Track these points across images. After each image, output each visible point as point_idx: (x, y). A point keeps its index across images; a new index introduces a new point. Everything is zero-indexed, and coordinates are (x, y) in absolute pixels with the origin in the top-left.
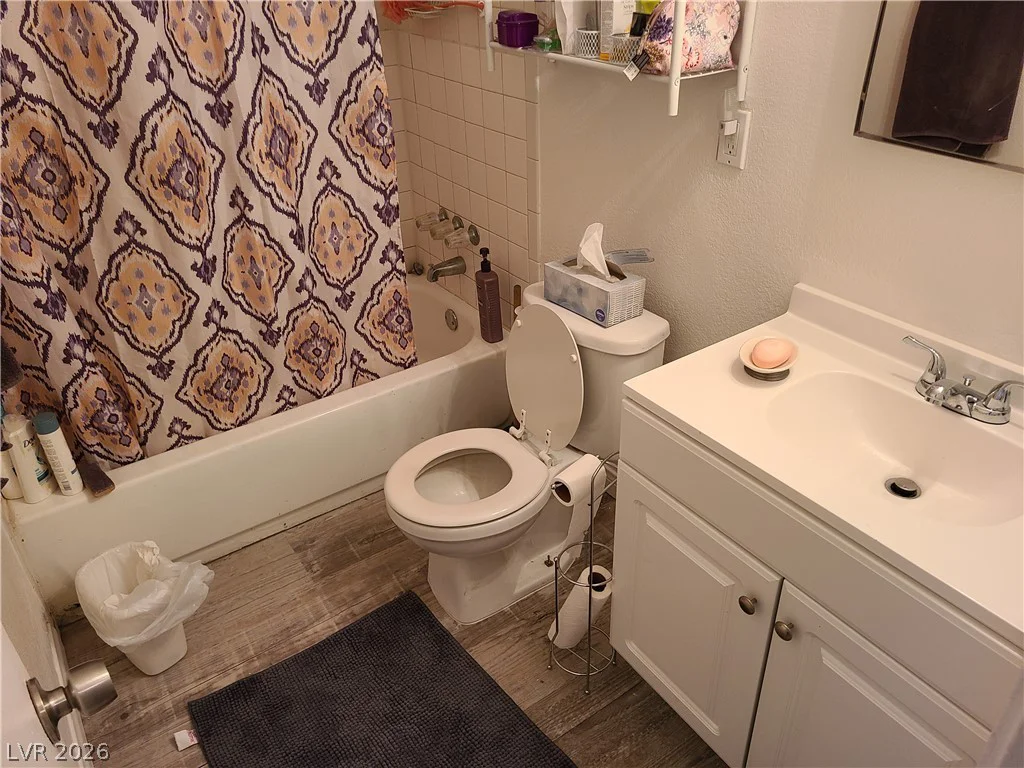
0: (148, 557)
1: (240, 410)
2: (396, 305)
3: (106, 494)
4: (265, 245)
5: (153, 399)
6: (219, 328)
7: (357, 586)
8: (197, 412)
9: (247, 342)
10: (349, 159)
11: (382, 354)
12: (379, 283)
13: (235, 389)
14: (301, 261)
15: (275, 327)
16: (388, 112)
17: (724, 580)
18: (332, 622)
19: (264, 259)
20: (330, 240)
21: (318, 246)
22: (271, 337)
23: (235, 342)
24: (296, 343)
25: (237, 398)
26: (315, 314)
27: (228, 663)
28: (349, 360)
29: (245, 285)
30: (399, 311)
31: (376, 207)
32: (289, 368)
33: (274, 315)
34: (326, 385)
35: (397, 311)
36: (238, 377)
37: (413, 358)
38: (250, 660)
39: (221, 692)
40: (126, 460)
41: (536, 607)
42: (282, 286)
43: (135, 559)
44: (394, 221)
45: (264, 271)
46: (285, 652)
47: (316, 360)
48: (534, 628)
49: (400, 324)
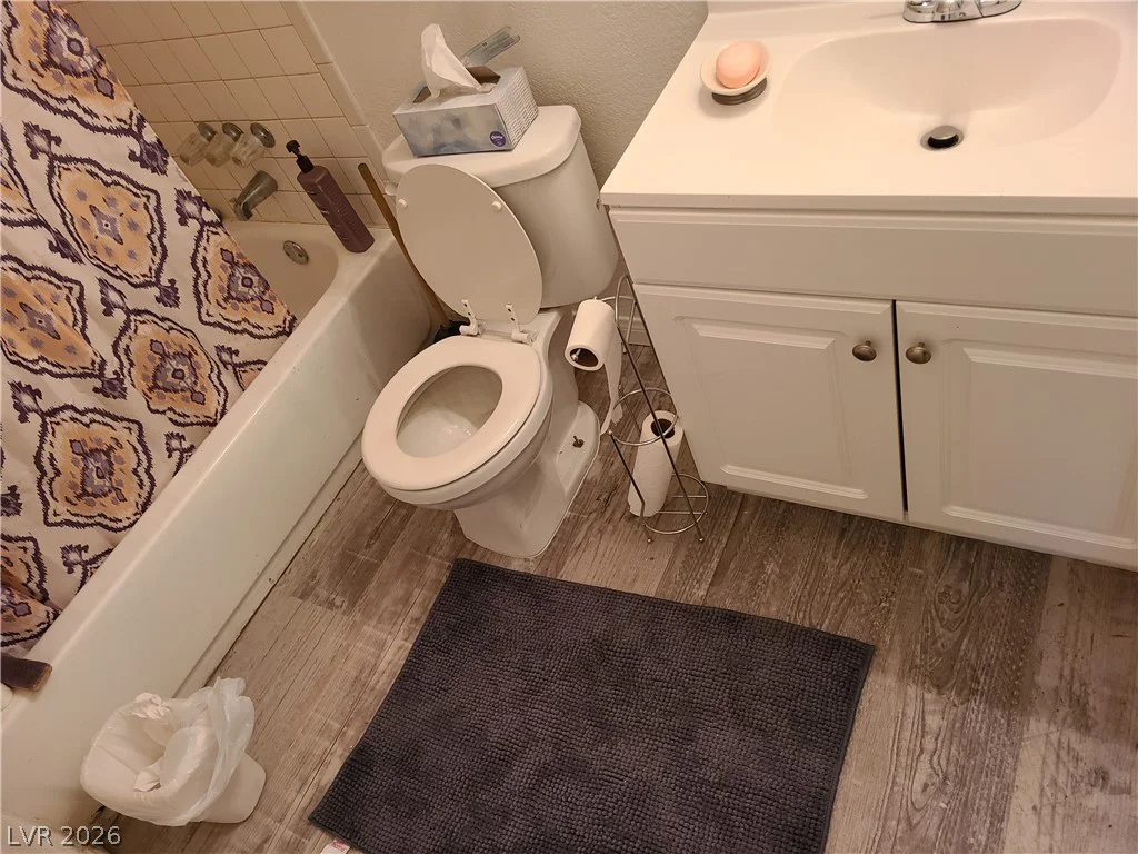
0: (151, 712)
1: (133, 494)
2: (232, 267)
3: (46, 680)
4: (28, 280)
5: (21, 544)
6: (43, 415)
7: (398, 590)
8: (84, 526)
9: (87, 411)
10: (56, 111)
11: (251, 334)
12: (196, 251)
13: (111, 473)
14: (86, 274)
15: (109, 373)
16: (68, 19)
17: (821, 343)
18: (399, 642)
19: (38, 297)
20: (101, 230)
21: (91, 245)
22: (112, 388)
23: (73, 419)
24: (145, 378)
25: (120, 483)
26: (147, 331)
27: (318, 752)
28: (219, 363)
29: (36, 344)
30: (240, 273)
31: (132, 156)
32: (157, 412)
33: (98, 360)
34: (213, 405)
35: (237, 274)
36: (104, 457)
37: (289, 318)
38: (341, 734)
39: (335, 785)
40: (38, 629)
41: (595, 494)
42: (84, 320)
43: (136, 724)
44: (166, 162)
45: (50, 313)
46: (372, 704)
47: (183, 384)
48: (607, 515)
49: (250, 287)
